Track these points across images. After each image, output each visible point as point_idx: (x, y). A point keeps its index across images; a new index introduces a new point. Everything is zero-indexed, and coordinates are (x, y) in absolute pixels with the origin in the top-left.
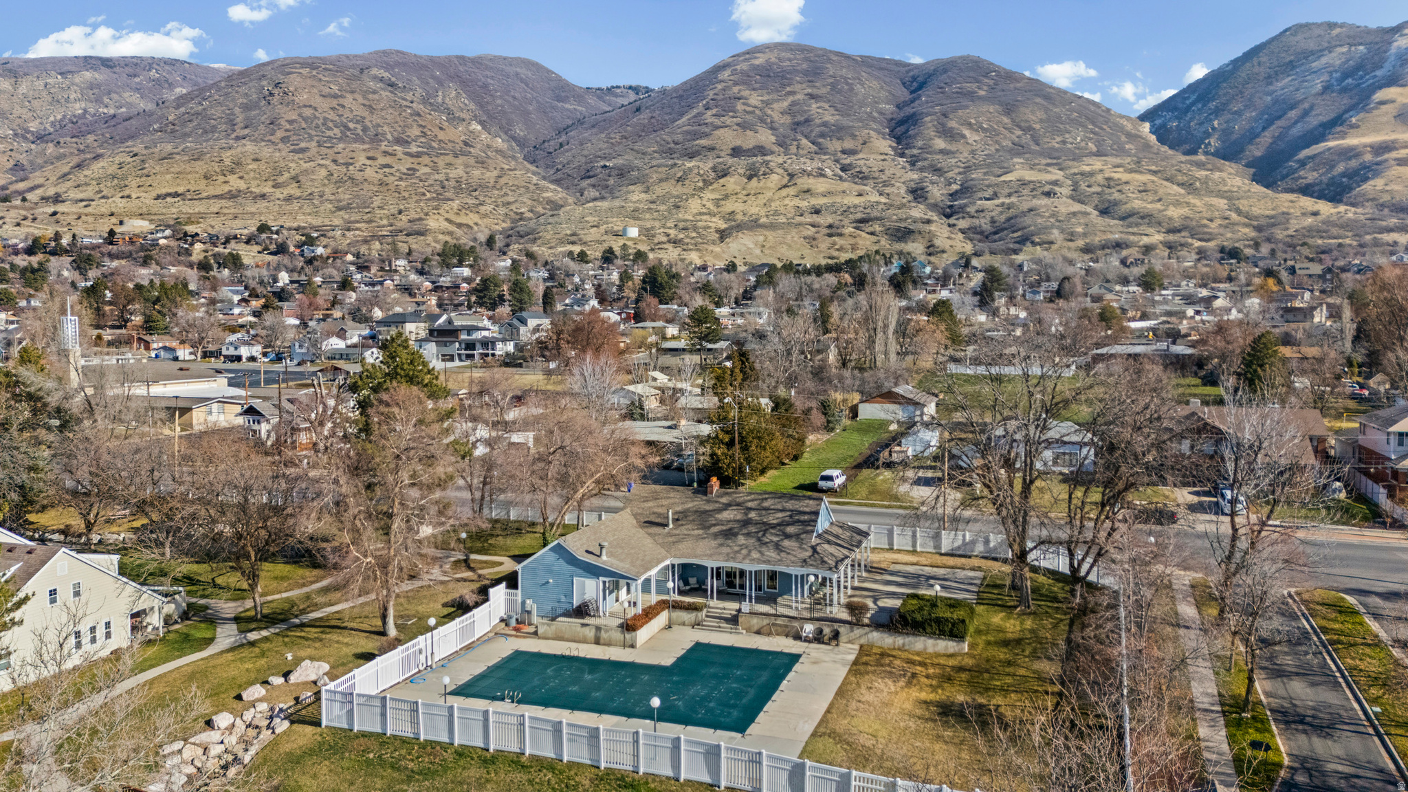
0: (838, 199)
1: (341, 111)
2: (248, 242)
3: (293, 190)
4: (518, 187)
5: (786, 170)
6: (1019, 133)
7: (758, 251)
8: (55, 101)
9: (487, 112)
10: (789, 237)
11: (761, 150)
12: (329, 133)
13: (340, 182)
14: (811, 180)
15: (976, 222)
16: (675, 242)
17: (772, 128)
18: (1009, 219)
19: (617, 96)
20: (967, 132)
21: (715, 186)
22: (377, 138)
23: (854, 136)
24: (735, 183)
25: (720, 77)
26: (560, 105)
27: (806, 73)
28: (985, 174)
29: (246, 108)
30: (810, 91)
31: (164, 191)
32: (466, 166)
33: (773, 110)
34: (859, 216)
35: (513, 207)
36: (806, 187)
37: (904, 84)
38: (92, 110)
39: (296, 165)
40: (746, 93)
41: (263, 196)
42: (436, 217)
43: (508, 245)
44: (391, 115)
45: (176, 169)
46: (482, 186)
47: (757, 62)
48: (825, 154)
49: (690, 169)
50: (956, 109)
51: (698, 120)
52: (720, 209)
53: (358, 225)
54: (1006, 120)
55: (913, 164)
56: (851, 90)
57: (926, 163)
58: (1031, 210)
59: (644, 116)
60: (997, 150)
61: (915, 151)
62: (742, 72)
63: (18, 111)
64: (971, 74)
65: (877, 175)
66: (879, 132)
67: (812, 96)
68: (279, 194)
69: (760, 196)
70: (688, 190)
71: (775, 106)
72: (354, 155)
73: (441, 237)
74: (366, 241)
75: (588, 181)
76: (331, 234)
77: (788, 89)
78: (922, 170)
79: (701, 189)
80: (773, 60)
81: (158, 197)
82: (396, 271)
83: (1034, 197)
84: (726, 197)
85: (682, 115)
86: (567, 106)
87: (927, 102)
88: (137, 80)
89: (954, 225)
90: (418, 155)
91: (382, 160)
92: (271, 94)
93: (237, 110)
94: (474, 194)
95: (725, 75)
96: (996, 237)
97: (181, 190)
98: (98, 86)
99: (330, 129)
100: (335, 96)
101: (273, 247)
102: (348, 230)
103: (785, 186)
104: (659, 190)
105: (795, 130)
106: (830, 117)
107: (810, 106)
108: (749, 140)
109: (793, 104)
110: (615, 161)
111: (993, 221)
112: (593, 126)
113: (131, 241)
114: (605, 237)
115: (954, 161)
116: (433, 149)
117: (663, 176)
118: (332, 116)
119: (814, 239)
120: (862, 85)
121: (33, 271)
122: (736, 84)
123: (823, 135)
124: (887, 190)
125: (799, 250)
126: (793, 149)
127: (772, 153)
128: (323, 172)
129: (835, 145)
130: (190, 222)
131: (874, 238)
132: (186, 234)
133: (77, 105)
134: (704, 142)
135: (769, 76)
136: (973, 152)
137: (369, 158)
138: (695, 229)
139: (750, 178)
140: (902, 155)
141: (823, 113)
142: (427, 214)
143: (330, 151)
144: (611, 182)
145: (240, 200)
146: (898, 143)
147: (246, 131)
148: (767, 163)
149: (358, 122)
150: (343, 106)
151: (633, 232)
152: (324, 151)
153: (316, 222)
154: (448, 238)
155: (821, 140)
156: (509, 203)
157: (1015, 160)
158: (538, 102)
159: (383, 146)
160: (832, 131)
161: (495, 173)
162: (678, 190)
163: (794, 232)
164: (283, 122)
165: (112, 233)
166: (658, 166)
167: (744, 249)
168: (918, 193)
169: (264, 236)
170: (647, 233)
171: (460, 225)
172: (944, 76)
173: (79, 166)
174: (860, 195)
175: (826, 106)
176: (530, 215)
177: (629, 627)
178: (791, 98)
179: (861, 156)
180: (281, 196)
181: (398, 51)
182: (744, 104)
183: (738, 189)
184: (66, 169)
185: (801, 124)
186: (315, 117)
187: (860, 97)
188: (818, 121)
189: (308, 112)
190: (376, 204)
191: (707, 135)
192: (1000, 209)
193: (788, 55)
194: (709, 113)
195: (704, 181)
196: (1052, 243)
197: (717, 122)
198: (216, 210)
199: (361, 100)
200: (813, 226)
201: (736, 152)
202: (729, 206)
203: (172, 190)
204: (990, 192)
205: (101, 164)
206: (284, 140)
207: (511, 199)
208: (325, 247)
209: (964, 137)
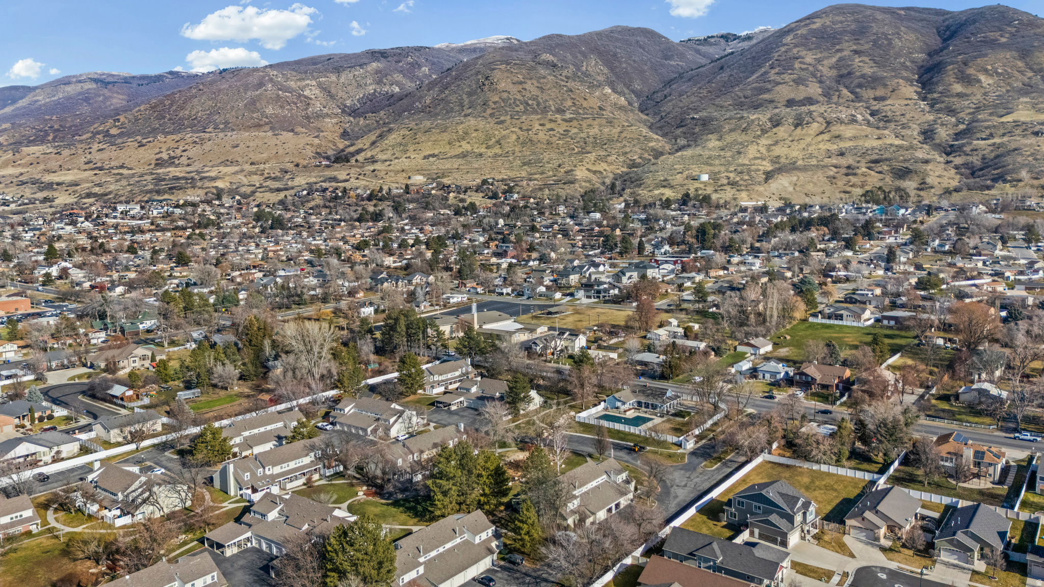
0: (861, 143)
1: (524, 93)
2: (476, 191)
3: (497, 150)
4: (633, 139)
5: (825, 119)
6: (1030, 74)
7: (791, 189)
8: (359, 86)
9: (615, 74)
10: (816, 177)
11: (810, 101)
12: (517, 109)
13: (524, 144)
14: (843, 128)
15: (970, 159)
16: (733, 184)
17: (821, 82)
18: (997, 157)
19: (711, 44)
20: (982, 78)
21: (769, 134)
22: (545, 110)
23: (885, 86)
24: (785, 131)
25: (784, 41)
26: (666, 62)
27: (853, 33)
28: (991, 114)
29: (470, 94)
30: (855, 47)
31: (427, 153)
32: (600, 126)
33: (823, 65)
34: (875, 157)
35: (629, 156)
36: (837, 133)
37: (939, 32)
38: (378, 90)
39: (499, 132)
40: (803, 53)
41: (481, 155)
42: (581, 168)
43: (623, 190)
44: (554, 93)
45: (433, 138)
46: (611, 141)
47: (814, 26)
48: (859, 102)
49: (753, 121)
50: (976, 58)
51: (764, 78)
52: (771, 153)
53: (536, 176)
54: (1020, 64)
55: (932, 106)
56: (890, 44)
57: (943, 105)
58: (1016, 149)
59: (724, 76)
60: (1008, 91)
61: (935, 95)
62: (802, 36)
63: (340, 94)
64: (997, 24)
65: (897, 118)
66: (907, 79)
67: (856, 52)
68: (490, 153)
69: (802, 141)
70: (749, 138)
71: (825, 62)
72: (532, 123)
73: (584, 184)
74: (541, 189)
75: (681, 130)
76: (521, 183)
77: (838, 47)
78: (939, 111)
79: (759, 136)
80: (828, 23)
81: (425, 158)
82: (559, 214)
83: (1024, 136)
84: (776, 143)
85: (753, 73)
86: (672, 63)
87: (953, 51)
88: (401, 64)
89: (951, 162)
90: (570, 120)
91: (549, 126)
92: (484, 85)
93: (465, 96)
94: (605, 147)
95: (788, 39)
96: (981, 173)
97: (436, 152)
98: (380, 72)
99: (517, 106)
100: (521, 83)
101: (490, 194)
102: (530, 180)
103: (822, 133)
104: (729, 138)
105: (838, 82)
106: (868, 70)
107: (853, 60)
108: (801, 93)
109: (840, 59)
110: (701, 114)
111: (984, 158)
112: (689, 80)
113: (418, 192)
114: (686, 182)
115: (967, 103)
116: (580, 114)
117: (733, 126)
118: (519, 97)
119: (834, 178)
120: (900, 39)
121: (376, 214)
122: (796, 46)
123: (860, 86)
124: (904, 132)
125: (822, 186)
126: (835, 99)
127: (818, 102)
128: (514, 137)
129: (868, 94)
130: (444, 176)
131: (881, 176)
132: (444, 186)
133: (371, 88)
134: (766, 96)
135: (823, 38)
136: (985, 94)
137: (541, 125)
138: (749, 172)
139: (796, 126)
140: (924, 99)
141: (864, 66)
142: (575, 166)
143: (518, 122)
144: (697, 130)
145: (469, 159)
146: (923, 88)
147: (470, 111)
148: (810, 113)
149: (534, 100)
150: (525, 89)
151: (705, 178)
152: (514, 121)
153: (512, 174)
154: (588, 185)
155: (858, 90)
156: (626, 153)
157: (1022, 100)
158: (651, 62)
159: (549, 115)
160: (868, 82)
161: (619, 129)
162: (741, 138)
163: (820, 173)
164: (491, 103)
165: (407, 186)
166: (730, 119)
167: (781, 187)
168: (928, 134)
169: (485, 187)
170: (714, 177)
171: (595, 172)
172: (972, 27)
173: (381, 136)
174: (879, 138)
175: (866, 59)
176: (639, 161)
177: (625, 411)
178: (839, 55)
179: (888, 102)
180: (490, 154)
181: (557, 35)
182: (800, 63)
183: (786, 136)
184: (373, 138)
185: (844, 76)
186: (510, 99)
187: (897, 49)
188: (858, 74)
189: (505, 95)
190: (545, 160)
191: (768, 91)
192: (991, 148)
193: (840, 18)
194: (773, 71)
195: (762, 130)
196: (1020, 181)
197: (778, 79)
198: (456, 166)
199: (536, 84)
200: (836, 167)
201: (790, 103)
202: (778, 151)
203: (431, 153)
204: (988, 132)
205: (393, 136)
206: (492, 115)
207: (628, 149)
208: (518, 193)
209: (979, 81)
